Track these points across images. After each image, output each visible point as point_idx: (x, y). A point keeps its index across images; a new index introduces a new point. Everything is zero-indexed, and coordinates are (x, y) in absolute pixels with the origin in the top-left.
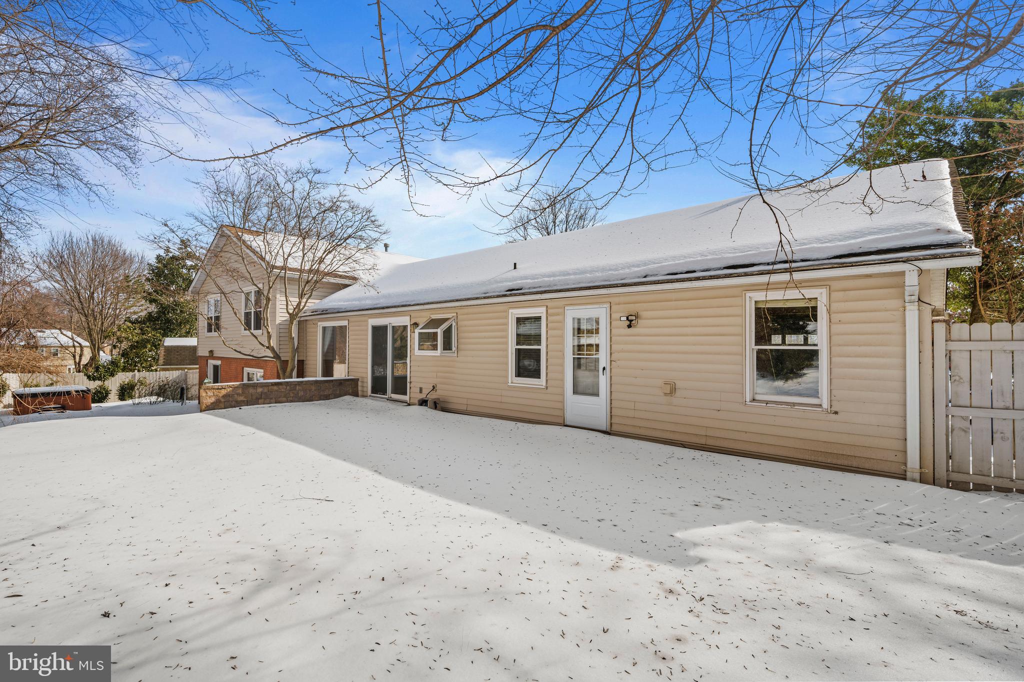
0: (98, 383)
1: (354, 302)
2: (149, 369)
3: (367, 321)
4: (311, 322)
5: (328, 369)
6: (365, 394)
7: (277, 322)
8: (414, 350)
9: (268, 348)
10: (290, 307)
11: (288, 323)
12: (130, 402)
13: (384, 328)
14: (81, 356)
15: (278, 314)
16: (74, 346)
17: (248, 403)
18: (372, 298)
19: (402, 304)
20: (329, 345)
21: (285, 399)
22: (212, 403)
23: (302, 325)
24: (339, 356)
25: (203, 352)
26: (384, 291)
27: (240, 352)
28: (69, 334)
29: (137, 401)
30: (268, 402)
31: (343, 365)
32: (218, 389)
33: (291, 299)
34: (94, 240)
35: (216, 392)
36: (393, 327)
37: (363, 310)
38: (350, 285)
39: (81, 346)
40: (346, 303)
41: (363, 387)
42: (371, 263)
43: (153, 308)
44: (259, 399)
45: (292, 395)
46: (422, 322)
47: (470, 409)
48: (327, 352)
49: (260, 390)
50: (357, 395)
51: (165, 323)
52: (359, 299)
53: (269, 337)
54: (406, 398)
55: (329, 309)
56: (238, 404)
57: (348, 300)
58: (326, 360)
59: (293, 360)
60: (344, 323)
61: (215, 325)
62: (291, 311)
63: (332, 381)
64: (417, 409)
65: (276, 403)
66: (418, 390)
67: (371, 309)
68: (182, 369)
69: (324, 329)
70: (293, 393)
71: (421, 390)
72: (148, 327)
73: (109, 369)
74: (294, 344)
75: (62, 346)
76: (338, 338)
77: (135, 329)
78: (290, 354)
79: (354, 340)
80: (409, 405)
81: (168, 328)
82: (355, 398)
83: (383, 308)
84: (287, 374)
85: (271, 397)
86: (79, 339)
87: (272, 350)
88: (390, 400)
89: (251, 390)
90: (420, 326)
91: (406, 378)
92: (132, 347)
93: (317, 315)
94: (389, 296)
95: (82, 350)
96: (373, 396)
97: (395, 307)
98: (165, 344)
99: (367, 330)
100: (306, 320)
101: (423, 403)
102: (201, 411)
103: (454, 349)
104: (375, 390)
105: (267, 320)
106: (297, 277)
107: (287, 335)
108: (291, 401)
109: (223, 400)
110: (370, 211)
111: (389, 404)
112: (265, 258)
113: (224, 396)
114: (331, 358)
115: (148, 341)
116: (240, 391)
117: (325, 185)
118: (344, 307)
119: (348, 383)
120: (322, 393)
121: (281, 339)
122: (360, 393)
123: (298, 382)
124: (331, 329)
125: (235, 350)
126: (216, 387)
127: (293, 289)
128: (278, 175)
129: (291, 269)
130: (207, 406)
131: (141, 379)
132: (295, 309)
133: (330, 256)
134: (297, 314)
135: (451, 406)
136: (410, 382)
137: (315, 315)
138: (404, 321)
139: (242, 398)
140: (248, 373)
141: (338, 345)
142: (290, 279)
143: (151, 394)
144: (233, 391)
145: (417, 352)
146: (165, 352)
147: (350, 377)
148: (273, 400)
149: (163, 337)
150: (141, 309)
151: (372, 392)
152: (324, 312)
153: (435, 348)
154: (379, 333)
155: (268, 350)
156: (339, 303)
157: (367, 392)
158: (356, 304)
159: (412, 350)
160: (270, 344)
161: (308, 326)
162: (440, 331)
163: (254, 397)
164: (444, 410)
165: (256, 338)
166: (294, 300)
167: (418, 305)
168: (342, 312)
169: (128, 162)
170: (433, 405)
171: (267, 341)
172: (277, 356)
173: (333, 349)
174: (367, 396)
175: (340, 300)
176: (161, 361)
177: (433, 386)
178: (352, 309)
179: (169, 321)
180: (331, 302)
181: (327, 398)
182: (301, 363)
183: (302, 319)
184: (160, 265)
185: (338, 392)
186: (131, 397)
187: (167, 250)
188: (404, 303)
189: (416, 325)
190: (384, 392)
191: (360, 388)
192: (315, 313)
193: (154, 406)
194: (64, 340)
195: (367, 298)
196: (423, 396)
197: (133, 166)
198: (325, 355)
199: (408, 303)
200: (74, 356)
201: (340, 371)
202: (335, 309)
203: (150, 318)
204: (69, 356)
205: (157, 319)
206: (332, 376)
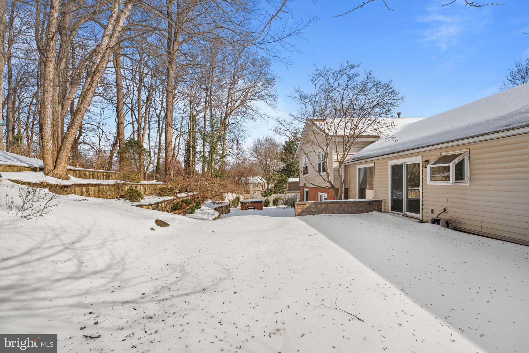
0: (266, 198)
1: (378, 151)
2: (283, 192)
3: (388, 162)
4: (351, 166)
5: (362, 194)
6: (387, 211)
7: (333, 167)
8: (426, 180)
9: (328, 182)
10: (339, 158)
11: (338, 167)
12: (276, 207)
13: (400, 167)
14: (264, 187)
15: (334, 163)
16: (262, 183)
17: (317, 213)
18: (391, 146)
19: (415, 147)
20: (363, 179)
21: (337, 212)
22: (300, 212)
23: (347, 167)
24: (369, 185)
25: (301, 185)
26: (400, 140)
27: (314, 185)
28: (260, 178)
29: (278, 206)
30: (328, 213)
31: (372, 190)
32: (303, 205)
33: (340, 153)
34: (266, 139)
35: (302, 206)
36: (407, 165)
37: (384, 155)
38: (375, 141)
39: (264, 183)
40: (372, 152)
41: (385, 206)
42: (390, 122)
43: (285, 165)
44: (323, 211)
45: (341, 209)
46: (433, 159)
47: (484, 230)
48: (361, 183)
49: (323, 206)
50: (381, 212)
51: (289, 172)
52: (381, 149)
53: (328, 176)
54: (419, 216)
55: (362, 157)
56: (312, 213)
57: (374, 150)
58: (361, 188)
59: (342, 188)
60: (372, 165)
61: (306, 171)
62: (339, 160)
63: (365, 202)
64: (429, 226)
65: (332, 214)
66: (430, 211)
67: (390, 154)
68: (295, 192)
69: (360, 169)
70: (341, 208)
71: (432, 211)
72: (283, 174)
73: (269, 192)
74: (342, 179)
75: (259, 183)
76: (368, 175)
77: (278, 175)
78: (339, 185)
79: (378, 175)
80: (422, 222)
81: (290, 174)
82: (380, 213)
83: (400, 152)
84: (338, 197)
85: (329, 210)
86: (263, 180)
87: (330, 183)
88: (405, 216)
89: (319, 206)
90: (432, 163)
91: (418, 201)
92: (278, 183)
93: (355, 161)
94: (404, 143)
95: (264, 184)
96: (392, 213)
97: (409, 150)
98: (289, 181)
99: (388, 169)
100: (349, 165)
101: (436, 221)
102: (296, 216)
103: (466, 179)
104: (394, 209)
105: (327, 166)
106: (342, 140)
107: (338, 174)
108: (341, 213)
109: (305, 211)
110: (388, 85)
111: (405, 219)
112: (324, 131)
113: (306, 209)
114: (364, 187)
115: (283, 180)
116: (313, 206)
117: (357, 75)
118: (371, 155)
119: (374, 203)
120: (358, 209)
121: (335, 177)
122: (383, 210)
123: (344, 202)
124: (364, 169)
125: (311, 183)
126: (302, 204)
127: (340, 148)
128: (329, 77)
129: (339, 136)
130: (298, 214)
131: (280, 197)
132: (341, 158)
133: (362, 123)
134: (343, 161)
135: (462, 226)
136: (423, 205)
137: (353, 161)
138: (417, 159)
139: (314, 210)
140: (321, 195)
141: (368, 179)
142: (339, 142)
143: (283, 204)
144: (310, 206)
145: (429, 182)
146: (289, 185)
147: (376, 200)
148: (330, 212)
149: (288, 178)
150: (282, 165)
151: (392, 210)
152: (359, 159)
153: (447, 178)
154: (396, 170)
155: (328, 183)
156: (368, 153)
157: (388, 209)
158: (380, 152)
159: (425, 180)
160: (329, 179)
161: (350, 168)
162: (452, 165)
163: (320, 210)
164: (455, 229)
165: (322, 176)
166: (341, 154)
167: (430, 146)
168: (370, 158)
169: (274, 102)
170: (445, 224)
171: (327, 178)
172: (333, 187)
173: (365, 182)
174: (388, 213)
175: (369, 151)
176: (287, 189)
177: (444, 209)
178: (377, 155)
179: (291, 171)
180: (363, 152)
181: (361, 212)
182: (347, 190)
183: (347, 164)
184: (286, 146)
185: (368, 209)
186: (277, 205)
187: (289, 138)
188: (417, 147)
189: (427, 162)
190: (401, 210)
191: (383, 207)
192: (354, 160)
193: (284, 209)
194: (259, 180)
195: (387, 147)
196: (434, 216)
197: (275, 103)
198: (360, 185)
199: (420, 146)
200: (262, 187)
201: (370, 195)
202: (365, 156)
203: (284, 170)
204: (261, 187)
205: (286, 170)
206: (365, 198)
